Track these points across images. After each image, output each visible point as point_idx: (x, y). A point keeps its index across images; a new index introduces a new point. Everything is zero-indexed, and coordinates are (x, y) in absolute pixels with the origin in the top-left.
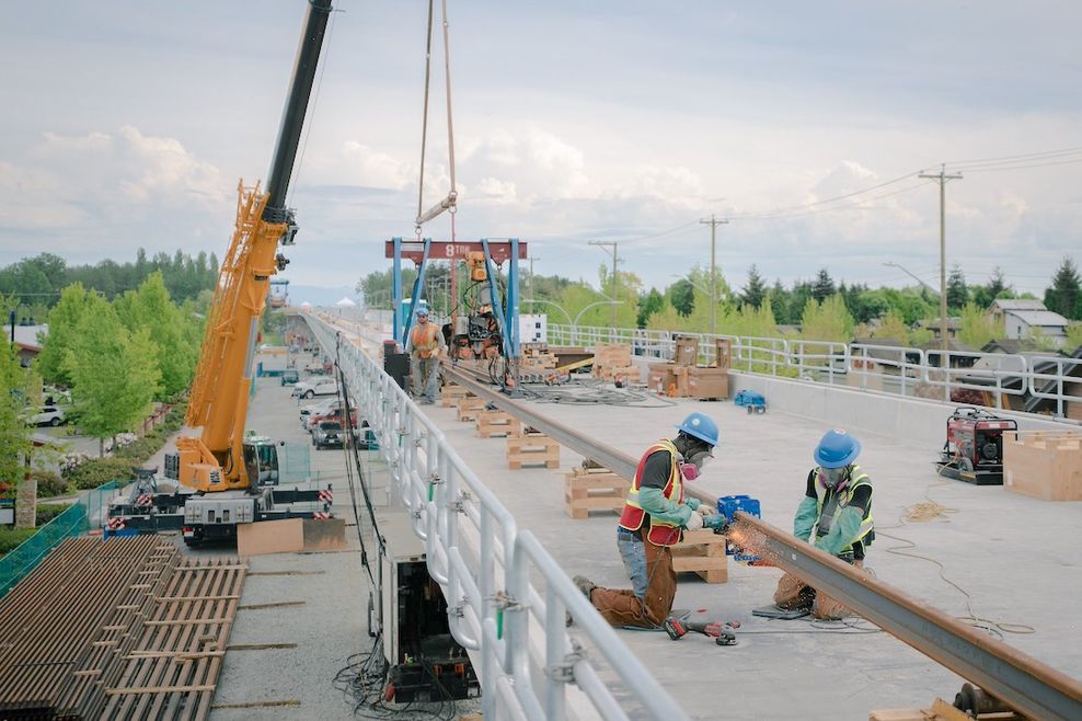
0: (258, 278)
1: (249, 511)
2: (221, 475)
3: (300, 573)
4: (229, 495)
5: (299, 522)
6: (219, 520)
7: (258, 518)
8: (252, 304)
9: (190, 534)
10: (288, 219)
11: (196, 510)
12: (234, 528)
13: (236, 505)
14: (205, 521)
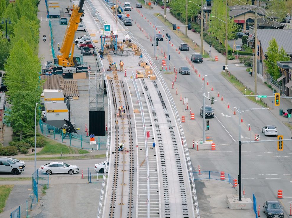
0: (76, 23)
1: (75, 71)
2: (69, 64)
3: (86, 82)
4: (71, 67)
5: (85, 73)
6: (70, 72)
7: (77, 72)
8: (75, 28)
9: (64, 75)
10: (83, 12)
11: (66, 70)
12: (72, 74)
13: (73, 70)
14: (67, 72)
